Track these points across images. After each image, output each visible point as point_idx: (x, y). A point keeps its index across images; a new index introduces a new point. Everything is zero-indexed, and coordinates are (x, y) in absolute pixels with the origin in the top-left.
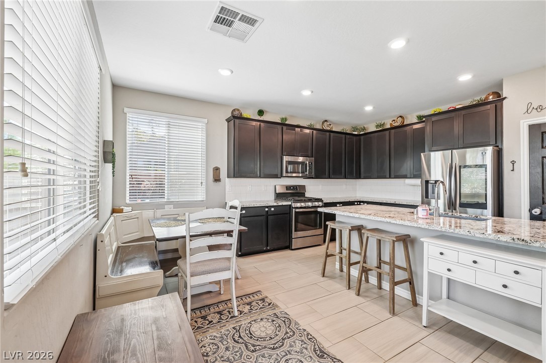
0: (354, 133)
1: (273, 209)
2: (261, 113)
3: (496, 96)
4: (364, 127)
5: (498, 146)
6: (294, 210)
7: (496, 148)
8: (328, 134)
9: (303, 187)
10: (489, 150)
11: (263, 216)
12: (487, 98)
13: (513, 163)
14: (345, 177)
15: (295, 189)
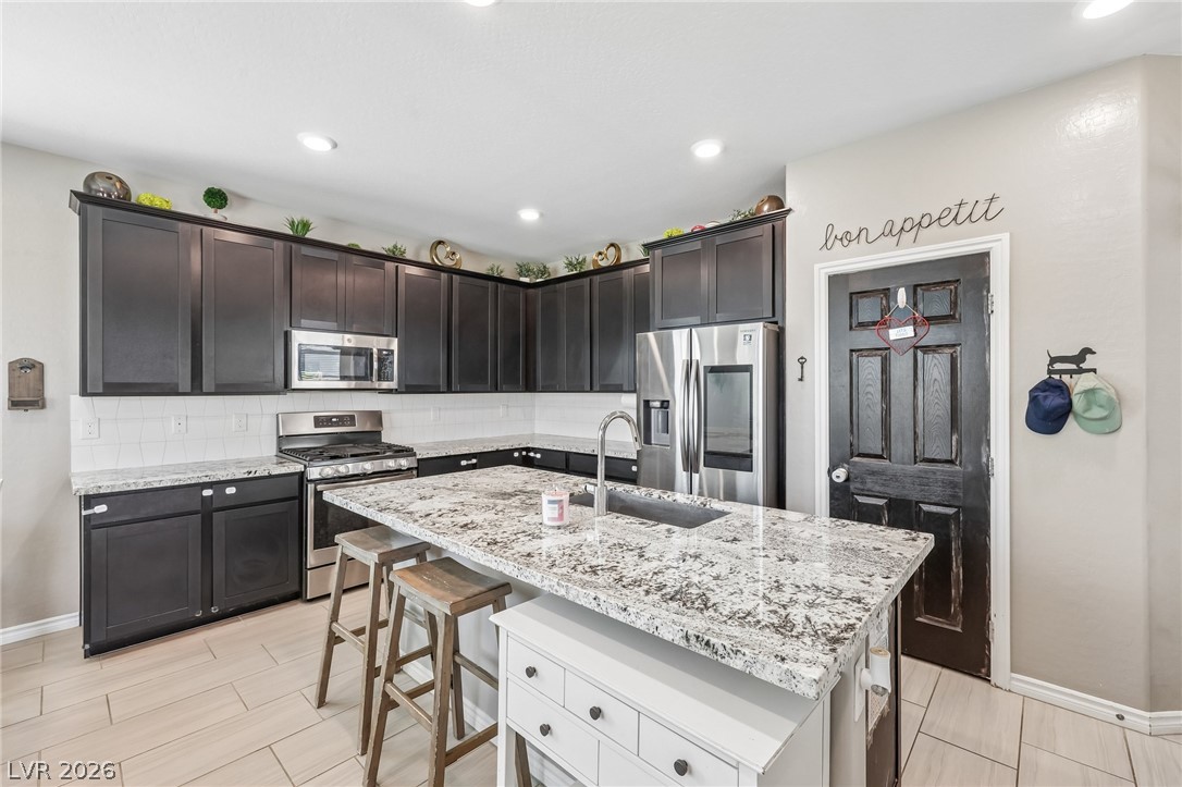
0: (523, 279)
1: (231, 490)
2: (216, 197)
3: (775, 205)
4: (545, 267)
5: (776, 323)
6: (311, 487)
7: (771, 326)
8: (444, 276)
9: (377, 417)
10: (758, 330)
11: (196, 513)
12: (759, 209)
13: (802, 361)
14: (496, 390)
15: (345, 423)
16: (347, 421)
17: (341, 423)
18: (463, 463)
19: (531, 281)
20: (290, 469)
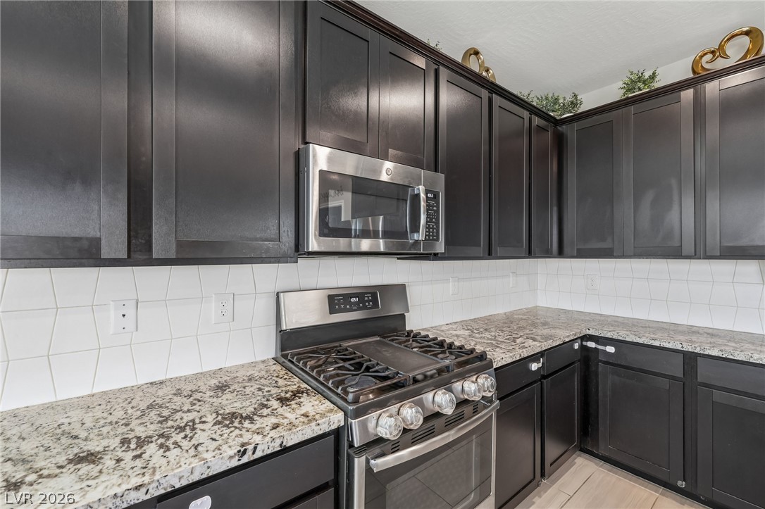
9: (399, 292)
14: (530, 254)
15: (367, 304)
16: (369, 301)
17: (361, 305)
18: (534, 367)
19: (558, 118)
20: (321, 427)
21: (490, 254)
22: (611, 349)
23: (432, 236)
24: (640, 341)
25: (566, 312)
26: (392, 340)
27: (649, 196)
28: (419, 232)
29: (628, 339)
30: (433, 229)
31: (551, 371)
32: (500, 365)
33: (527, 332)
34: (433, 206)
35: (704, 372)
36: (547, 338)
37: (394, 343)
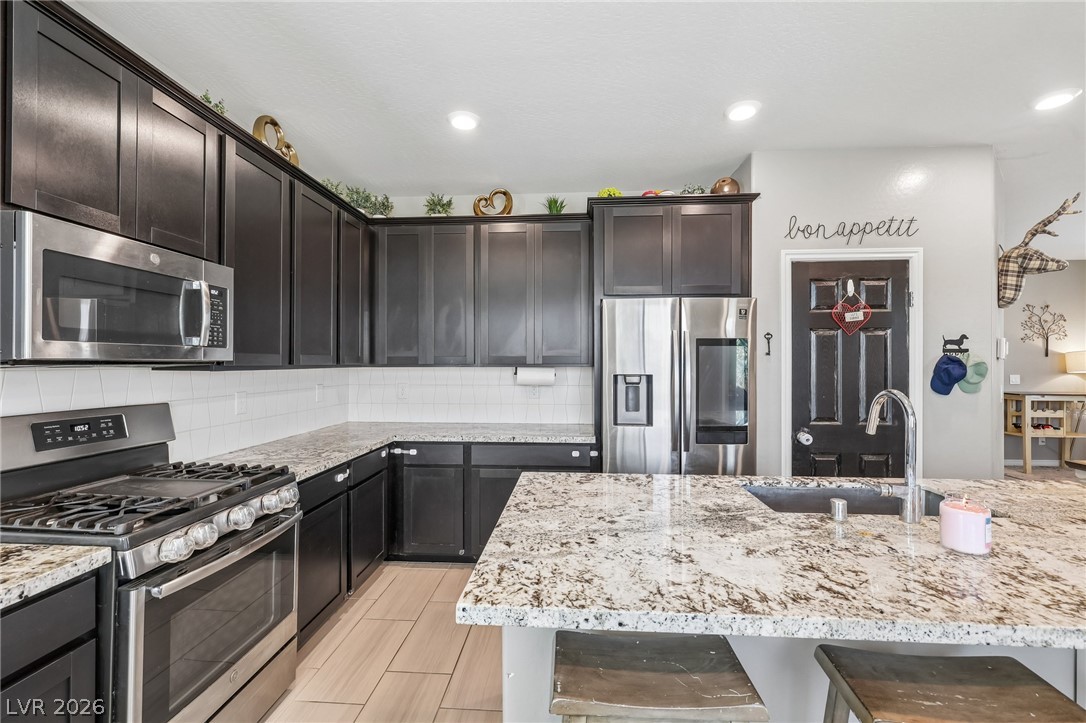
3: (734, 188)
9: (160, 413)
13: (768, 337)
14: (338, 362)
15: (105, 432)
16: (108, 429)
17: (94, 435)
18: (340, 478)
19: (369, 216)
20: (79, 567)
21: (291, 362)
22: (413, 452)
23: (217, 341)
24: (435, 440)
25: (377, 424)
26: (154, 475)
27: (445, 311)
28: (199, 336)
29: (426, 440)
30: (218, 333)
31: (358, 481)
32: (303, 478)
33: (335, 446)
34: (218, 306)
35: (476, 458)
36: (353, 449)
37: (158, 478)
